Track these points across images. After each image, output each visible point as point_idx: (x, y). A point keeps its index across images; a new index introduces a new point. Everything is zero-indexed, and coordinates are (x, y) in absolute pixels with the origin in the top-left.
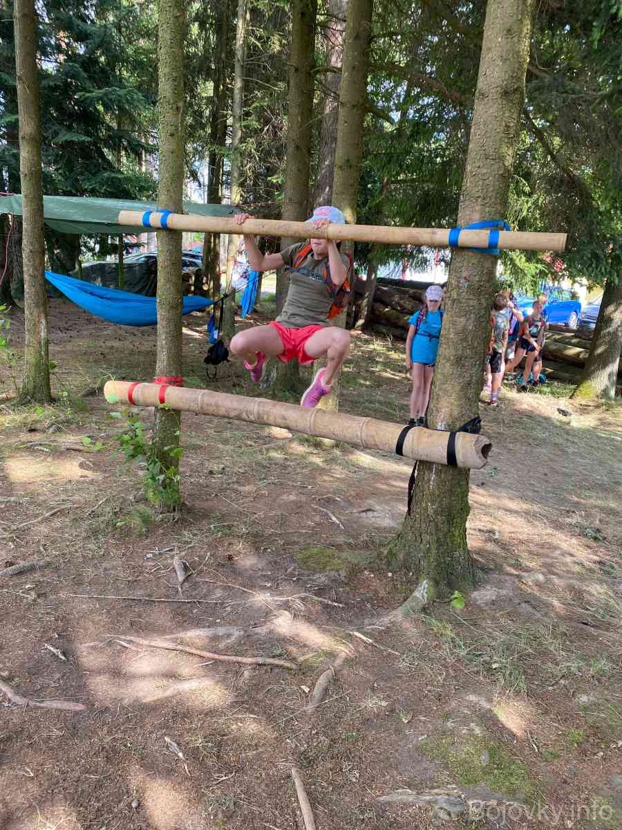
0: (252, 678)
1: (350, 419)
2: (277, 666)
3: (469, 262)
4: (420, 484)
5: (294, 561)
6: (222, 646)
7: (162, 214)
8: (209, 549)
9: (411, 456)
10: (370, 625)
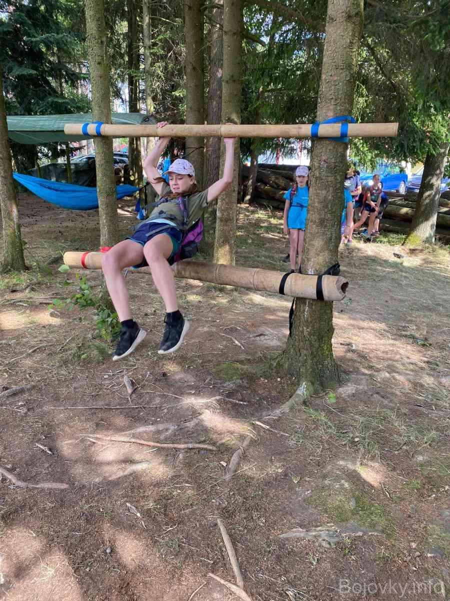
0: (185, 458)
1: (245, 270)
2: (203, 449)
3: (326, 149)
4: (298, 314)
5: (210, 374)
6: (162, 437)
7: (96, 125)
8: (149, 370)
9: (290, 294)
10: (267, 416)
